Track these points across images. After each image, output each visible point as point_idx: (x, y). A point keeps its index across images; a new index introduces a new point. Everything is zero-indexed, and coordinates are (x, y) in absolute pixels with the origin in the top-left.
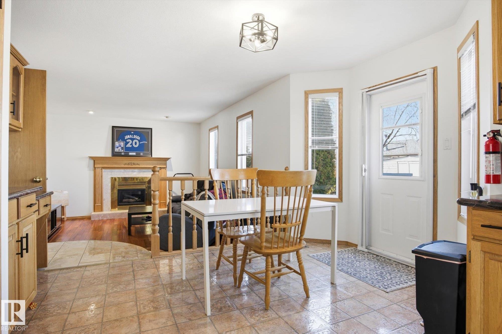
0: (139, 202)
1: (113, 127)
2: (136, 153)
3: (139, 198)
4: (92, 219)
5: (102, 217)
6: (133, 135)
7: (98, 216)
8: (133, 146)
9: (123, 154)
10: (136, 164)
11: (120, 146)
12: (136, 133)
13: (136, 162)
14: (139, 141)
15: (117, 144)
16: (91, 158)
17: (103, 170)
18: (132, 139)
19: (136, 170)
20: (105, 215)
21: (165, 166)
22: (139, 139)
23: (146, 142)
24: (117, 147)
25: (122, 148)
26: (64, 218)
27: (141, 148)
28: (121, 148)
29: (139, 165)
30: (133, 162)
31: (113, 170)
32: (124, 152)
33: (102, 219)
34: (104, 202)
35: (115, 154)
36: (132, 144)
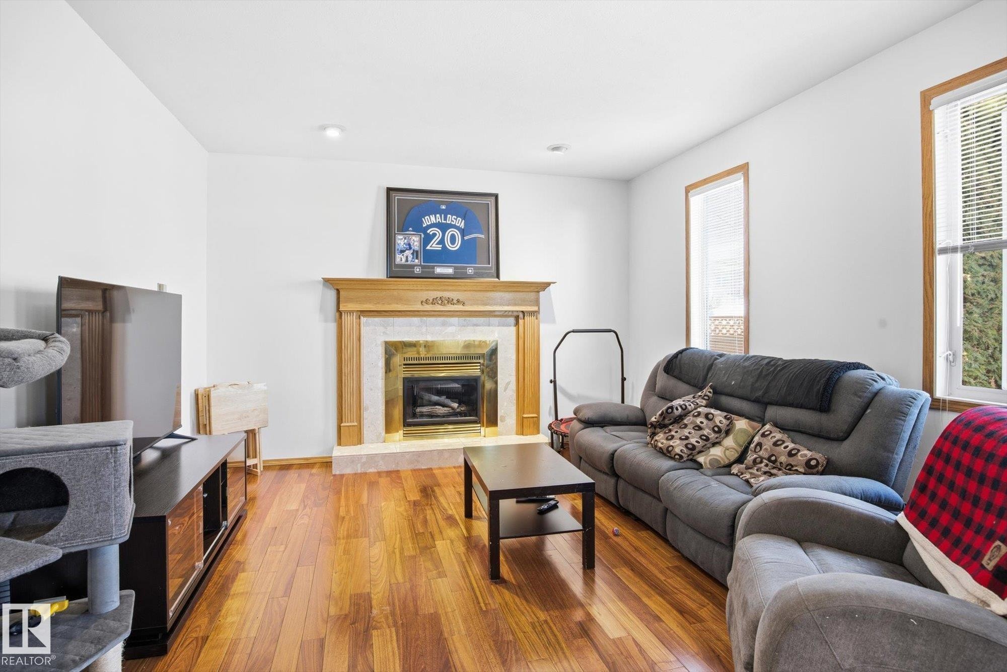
0: (461, 414)
1: (389, 190)
2: (455, 268)
3: (460, 403)
4: (336, 470)
5: (364, 464)
6: (445, 213)
7: (353, 459)
8: (444, 247)
9: (417, 270)
10: (455, 301)
11: (410, 248)
12: (453, 209)
13: (454, 295)
14: (463, 232)
15: (400, 241)
16: (329, 282)
17: (363, 319)
18: (444, 227)
19: (454, 320)
20: (371, 458)
21: (535, 308)
22: (462, 225)
23: (483, 236)
24: (402, 252)
25: (416, 254)
26: (255, 466)
27: (468, 252)
28: (413, 254)
29: (464, 304)
30: (446, 294)
31: (391, 320)
32: (420, 265)
33: (363, 470)
34: (365, 415)
35: (396, 272)
36: (442, 242)
